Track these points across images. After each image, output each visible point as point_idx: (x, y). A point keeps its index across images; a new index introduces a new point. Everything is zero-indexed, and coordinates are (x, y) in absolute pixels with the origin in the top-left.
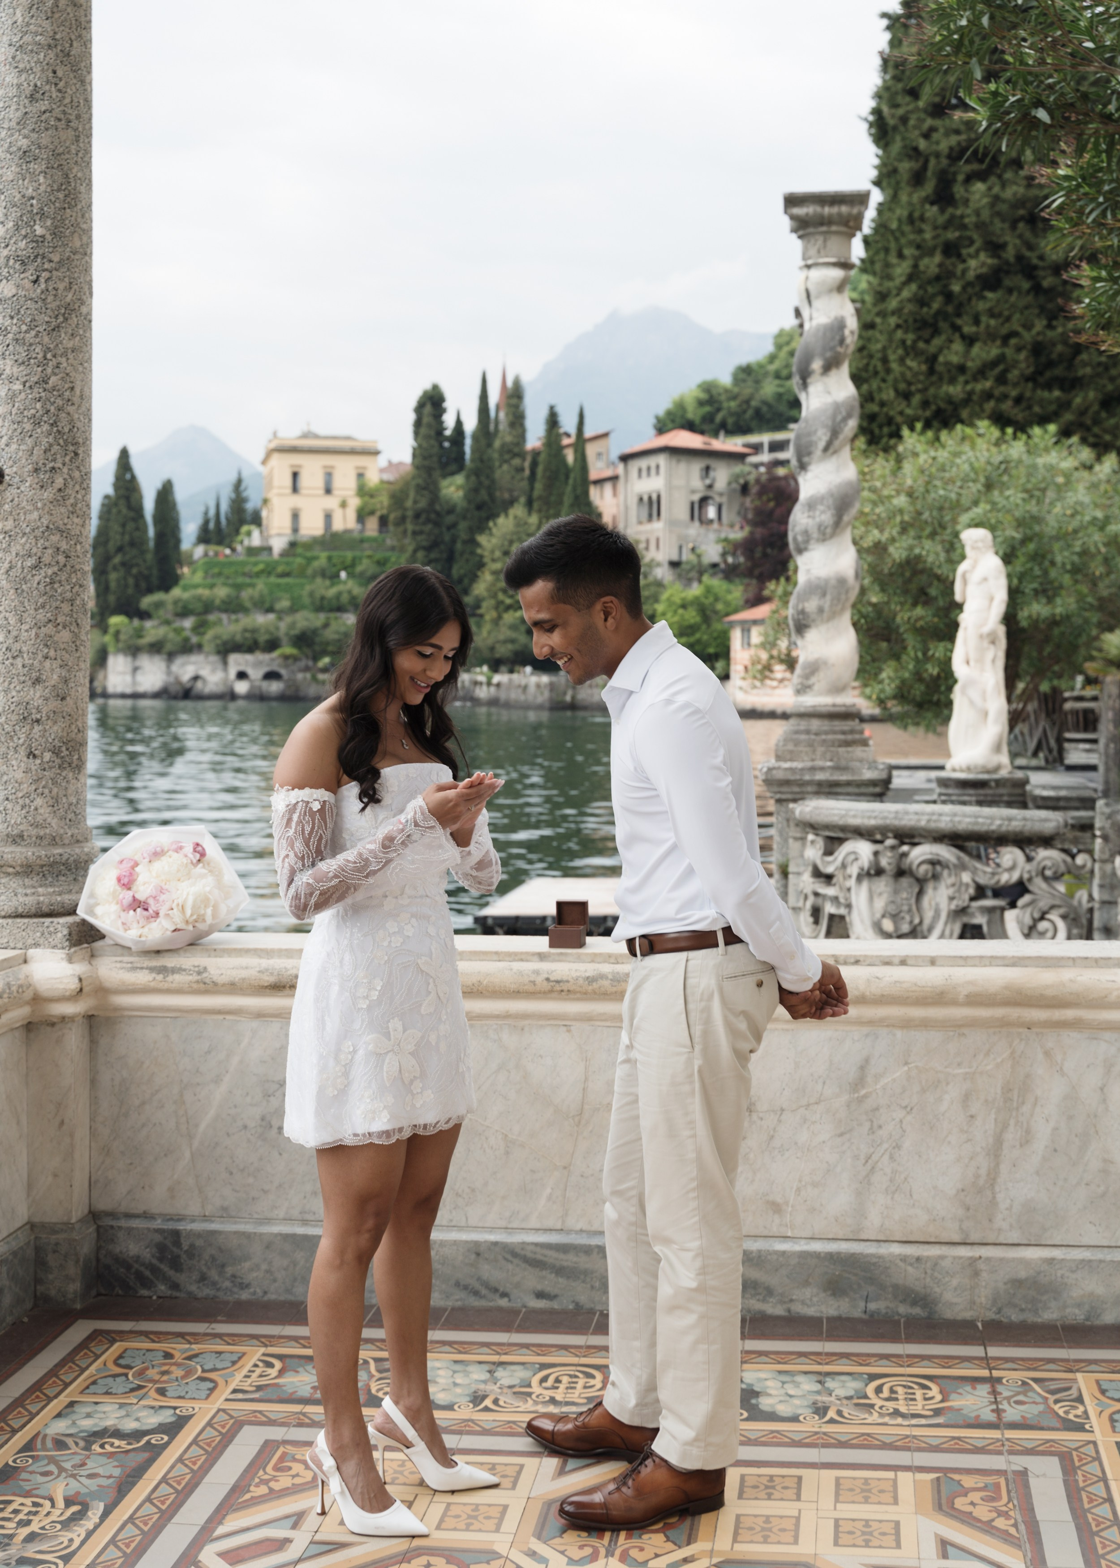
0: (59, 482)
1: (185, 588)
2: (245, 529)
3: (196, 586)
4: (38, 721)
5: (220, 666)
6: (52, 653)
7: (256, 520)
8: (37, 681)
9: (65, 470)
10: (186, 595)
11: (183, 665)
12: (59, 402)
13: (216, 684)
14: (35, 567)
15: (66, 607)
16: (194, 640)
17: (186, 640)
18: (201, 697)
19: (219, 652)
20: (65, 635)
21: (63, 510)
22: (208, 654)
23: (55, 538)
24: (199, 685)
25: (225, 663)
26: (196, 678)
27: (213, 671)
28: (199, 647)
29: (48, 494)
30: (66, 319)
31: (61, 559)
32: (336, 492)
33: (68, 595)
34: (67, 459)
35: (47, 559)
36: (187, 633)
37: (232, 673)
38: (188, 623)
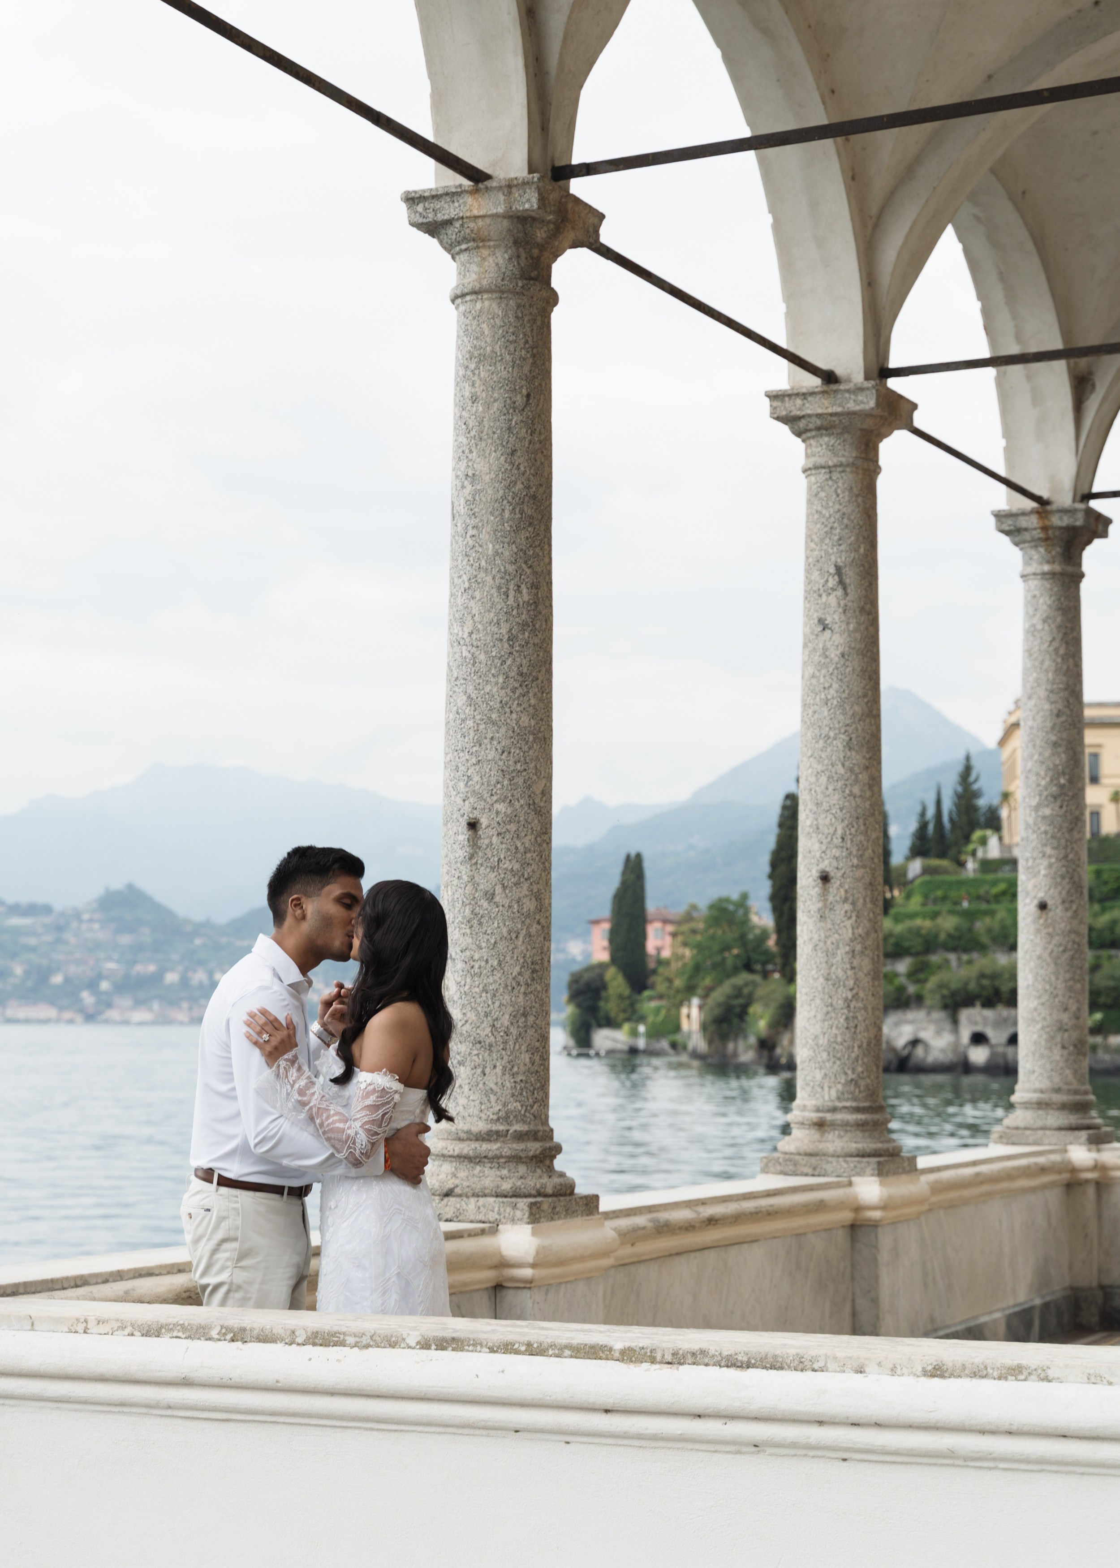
1: (897, 919)
2: (977, 834)
3: (913, 916)
5: (948, 1026)
7: (994, 822)
10: (899, 928)
11: (897, 1024)
13: (943, 1051)
16: (912, 989)
17: (901, 989)
18: (922, 1069)
19: (945, 1007)
22: (931, 1009)
24: (920, 1051)
25: (955, 1022)
26: (915, 1042)
27: (939, 1033)
28: (919, 1000)
32: (1104, 781)
36: (902, 980)
37: (965, 1036)
38: (902, 967)
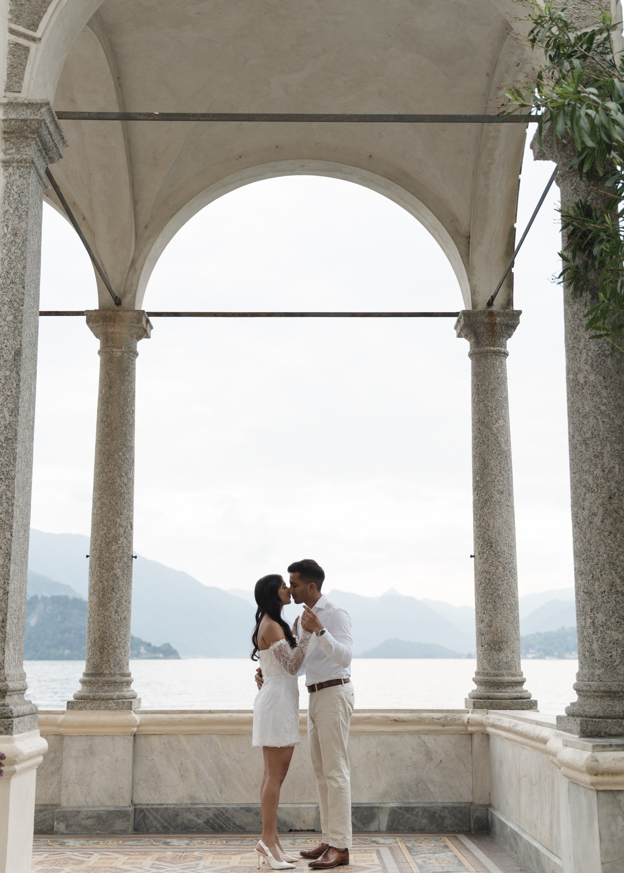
0: (485, 556)
4: (483, 634)
6: (486, 612)
8: (482, 621)
9: (487, 552)
12: (485, 531)
14: (480, 584)
15: (490, 597)
20: (490, 606)
21: (487, 565)
23: (485, 574)
29: (482, 561)
30: (485, 504)
31: (487, 581)
33: (490, 592)
34: (488, 548)
35: (483, 581)
